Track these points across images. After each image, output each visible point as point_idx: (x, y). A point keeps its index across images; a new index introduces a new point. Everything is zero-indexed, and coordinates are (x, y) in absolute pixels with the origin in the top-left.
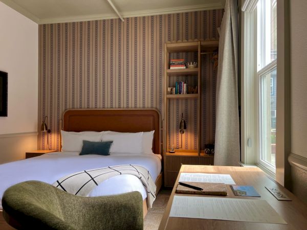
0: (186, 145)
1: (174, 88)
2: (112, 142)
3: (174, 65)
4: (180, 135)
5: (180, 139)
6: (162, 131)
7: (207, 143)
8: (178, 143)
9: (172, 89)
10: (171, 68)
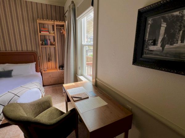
0: (51, 67)
1: (44, 42)
2: (12, 70)
3: (43, 31)
4: (48, 63)
5: (48, 65)
6: (39, 62)
7: (60, 65)
8: (47, 66)
9: (42, 43)
10: (42, 32)
